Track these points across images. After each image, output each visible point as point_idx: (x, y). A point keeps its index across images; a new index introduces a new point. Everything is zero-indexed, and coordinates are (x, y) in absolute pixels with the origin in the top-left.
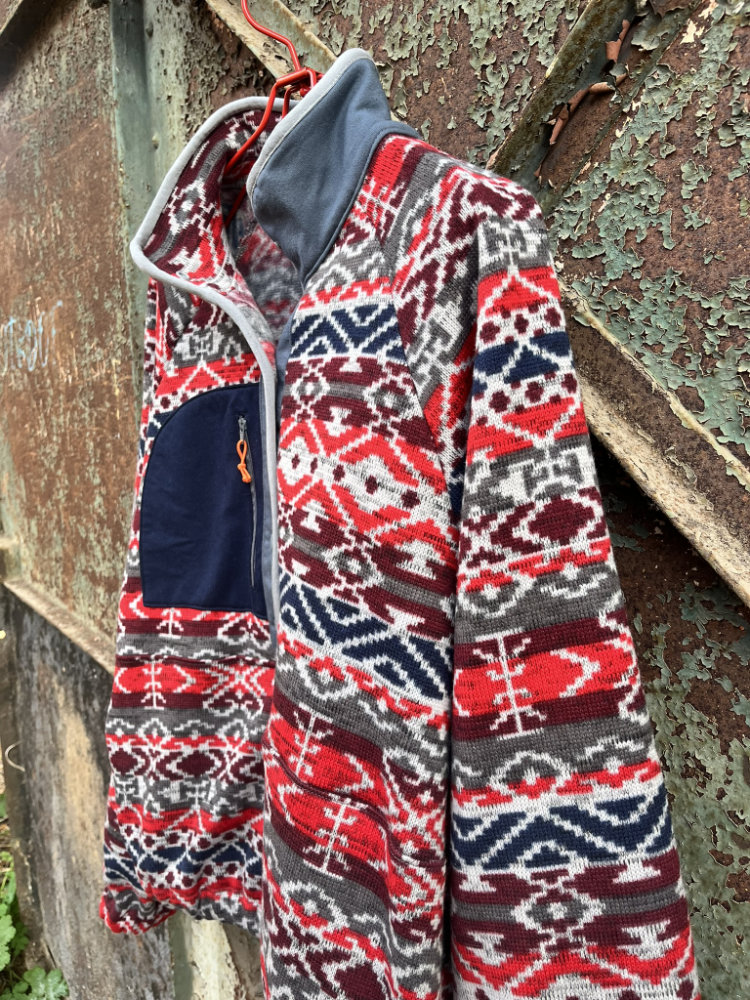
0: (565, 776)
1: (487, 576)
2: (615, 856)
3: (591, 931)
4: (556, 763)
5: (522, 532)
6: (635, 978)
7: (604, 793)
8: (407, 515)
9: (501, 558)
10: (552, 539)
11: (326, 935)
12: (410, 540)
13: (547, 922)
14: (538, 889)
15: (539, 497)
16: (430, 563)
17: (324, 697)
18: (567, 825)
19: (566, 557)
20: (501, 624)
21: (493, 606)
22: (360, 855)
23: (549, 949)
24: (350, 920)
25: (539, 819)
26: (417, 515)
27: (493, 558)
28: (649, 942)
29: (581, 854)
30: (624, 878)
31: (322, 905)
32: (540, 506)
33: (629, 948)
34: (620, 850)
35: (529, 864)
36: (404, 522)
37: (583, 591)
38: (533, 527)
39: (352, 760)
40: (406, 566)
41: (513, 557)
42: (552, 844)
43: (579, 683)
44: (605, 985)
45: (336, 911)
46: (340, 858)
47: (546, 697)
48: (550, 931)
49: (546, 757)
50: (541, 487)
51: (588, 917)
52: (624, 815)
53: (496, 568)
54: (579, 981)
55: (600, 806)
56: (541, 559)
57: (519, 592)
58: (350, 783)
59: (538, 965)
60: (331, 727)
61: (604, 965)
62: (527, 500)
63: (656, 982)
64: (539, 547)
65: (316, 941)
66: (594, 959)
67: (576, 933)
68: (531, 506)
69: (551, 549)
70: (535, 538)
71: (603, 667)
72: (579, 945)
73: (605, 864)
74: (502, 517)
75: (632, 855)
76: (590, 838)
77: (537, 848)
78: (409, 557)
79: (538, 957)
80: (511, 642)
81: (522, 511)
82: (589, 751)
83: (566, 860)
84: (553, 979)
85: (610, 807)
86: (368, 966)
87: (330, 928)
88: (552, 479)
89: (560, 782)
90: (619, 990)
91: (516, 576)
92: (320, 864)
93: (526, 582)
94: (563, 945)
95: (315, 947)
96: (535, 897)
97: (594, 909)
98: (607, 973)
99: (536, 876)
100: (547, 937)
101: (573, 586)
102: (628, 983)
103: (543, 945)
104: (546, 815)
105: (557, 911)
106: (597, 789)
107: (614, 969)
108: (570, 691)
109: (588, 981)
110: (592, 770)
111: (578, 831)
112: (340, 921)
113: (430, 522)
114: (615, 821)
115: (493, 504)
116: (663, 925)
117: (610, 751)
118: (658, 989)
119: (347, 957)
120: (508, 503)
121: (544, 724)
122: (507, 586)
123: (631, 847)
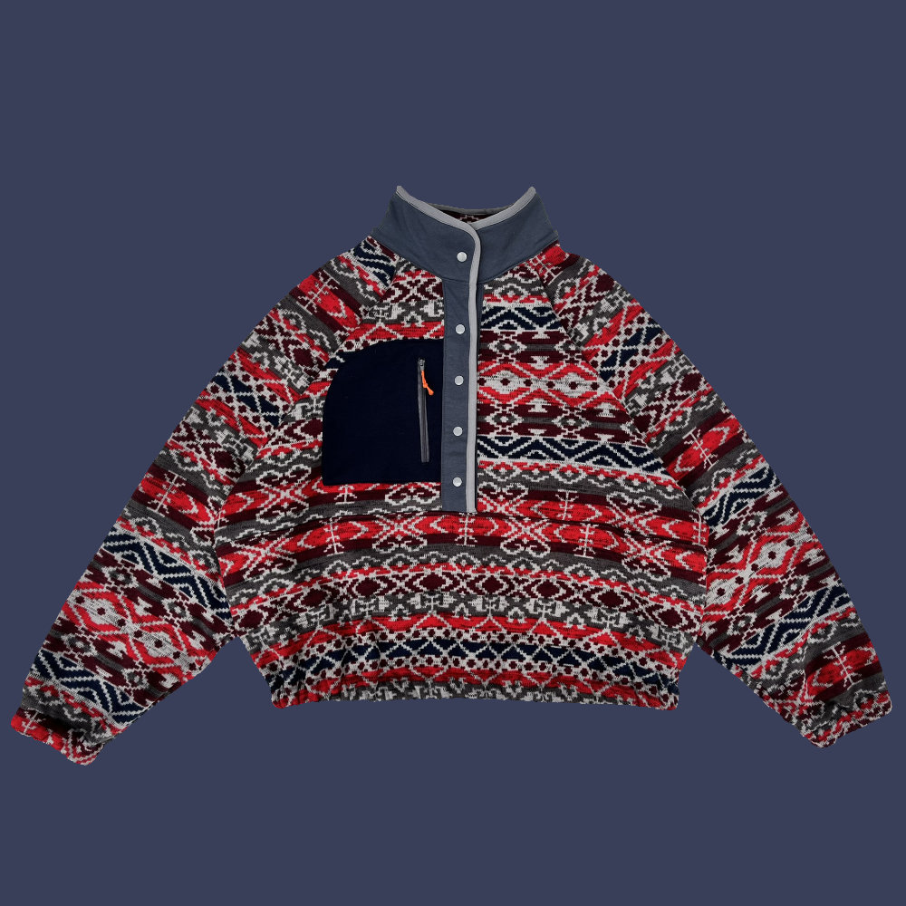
0: (733, 473)
1: (674, 413)
2: (763, 493)
3: (766, 524)
4: (729, 470)
5: (678, 393)
6: (789, 533)
7: (750, 473)
8: (596, 393)
9: (676, 405)
10: (691, 390)
11: (590, 583)
12: (600, 403)
13: (750, 529)
14: (742, 519)
15: (679, 378)
16: (611, 411)
17: (571, 483)
18: (742, 491)
19: (699, 395)
20: (689, 428)
21: (683, 423)
22: (599, 546)
23: (754, 539)
24: (600, 574)
25: (731, 493)
26: (600, 392)
27: (674, 406)
28: (788, 518)
29: (751, 498)
30: (769, 499)
31: (586, 571)
32: (680, 381)
33: (782, 523)
34: (764, 489)
35: (735, 512)
36: (595, 396)
37: (711, 403)
38: (682, 390)
39: (590, 506)
40: (601, 415)
41: (680, 403)
42: (739, 500)
43: (724, 437)
44: (779, 542)
45: (593, 572)
46: (590, 550)
47: (715, 448)
48: (752, 532)
49: (724, 470)
50: (678, 374)
51: (762, 520)
52: (760, 477)
53: (676, 409)
54: (770, 545)
55: (750, 478)
56: (690, 399)
57: (689, 414)
58: (590, 516)
59: (753, 546)
60: (577, 494)
61: (776, 534)
62: (674, 381)
63: (797, 531)
64: (688, 395)
65: (586, 587)
66: (771, 534)
67: (761, 528)
68: (677, 382)
69: (693, 394)
70: (684, 393)
71: (731, 428)
72: (764, 532)
73: (761, 497)
74: (668, 391)
75: (769, 490)
76: (751, 491)
77: (735, 504)
78: (601, 411)
79: (752, 543)
80: (695, 433)
81: (674, 386)
82: (738, 460)
83: (747, 503)
84: (760, 548)
85: (754, 476)
86: (612, 591)
87: (592, 580)
88: (681, 369)
89: (733, 476)
90: (785, 541)
91: (685, 409)
92: (582, 554)
93: (689, 410)
94: (759, 534)
95: (586, 590)
96: (742, 523)
97: (763, 515)
98: (778, 537)
99: (739, 515)
100: (752, 534)
101: (707, 403)
102: (787, 536)
103: (752, 538)
104: (733, 491)
105: (751, 523)
106: (746, 472)
107: (780, 534)
108: (723, 441)
109: (772, 543)
110: (743, 465)
111: (746, 490)
112: (596, 575)
113: (607, 393)
114: (758, 480)
115: (663, 388)
116: (791, 510)
117: (746, 457)
118: (799, 534)
119: (601, 590)
120: (667, 385)
121: (718, 458)
122: (683, 414)
123: (768, 487)
